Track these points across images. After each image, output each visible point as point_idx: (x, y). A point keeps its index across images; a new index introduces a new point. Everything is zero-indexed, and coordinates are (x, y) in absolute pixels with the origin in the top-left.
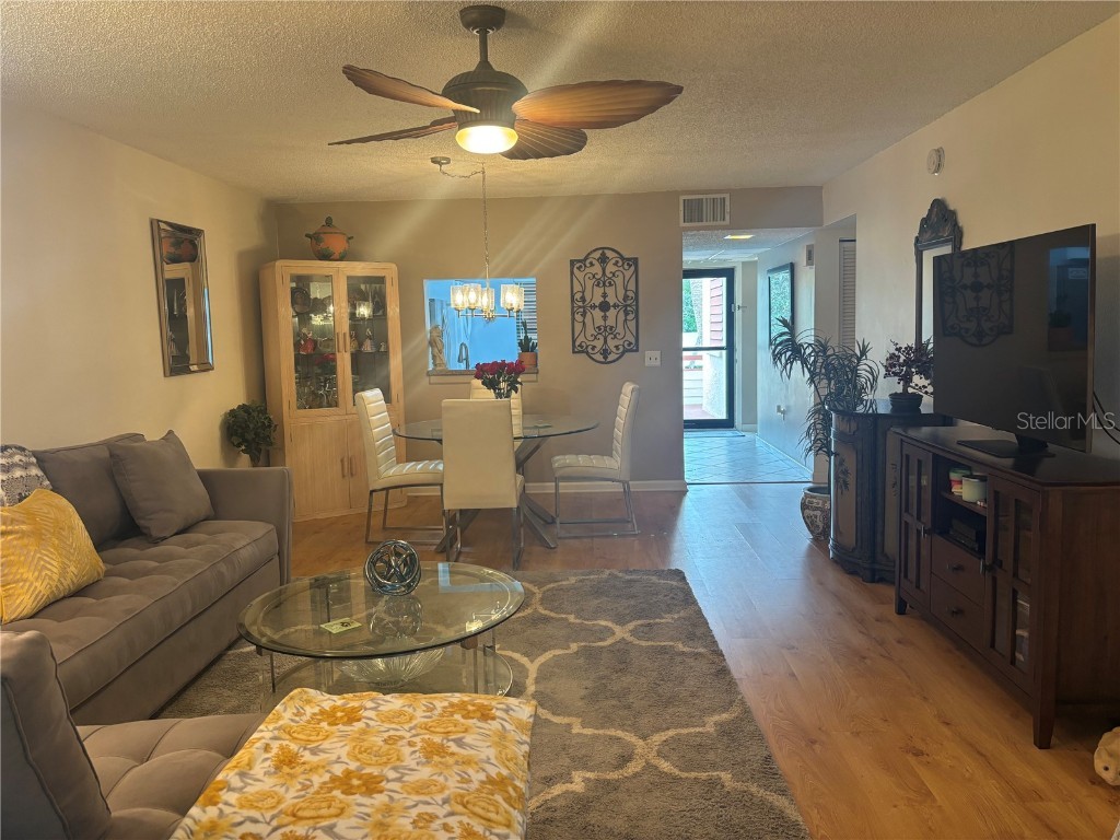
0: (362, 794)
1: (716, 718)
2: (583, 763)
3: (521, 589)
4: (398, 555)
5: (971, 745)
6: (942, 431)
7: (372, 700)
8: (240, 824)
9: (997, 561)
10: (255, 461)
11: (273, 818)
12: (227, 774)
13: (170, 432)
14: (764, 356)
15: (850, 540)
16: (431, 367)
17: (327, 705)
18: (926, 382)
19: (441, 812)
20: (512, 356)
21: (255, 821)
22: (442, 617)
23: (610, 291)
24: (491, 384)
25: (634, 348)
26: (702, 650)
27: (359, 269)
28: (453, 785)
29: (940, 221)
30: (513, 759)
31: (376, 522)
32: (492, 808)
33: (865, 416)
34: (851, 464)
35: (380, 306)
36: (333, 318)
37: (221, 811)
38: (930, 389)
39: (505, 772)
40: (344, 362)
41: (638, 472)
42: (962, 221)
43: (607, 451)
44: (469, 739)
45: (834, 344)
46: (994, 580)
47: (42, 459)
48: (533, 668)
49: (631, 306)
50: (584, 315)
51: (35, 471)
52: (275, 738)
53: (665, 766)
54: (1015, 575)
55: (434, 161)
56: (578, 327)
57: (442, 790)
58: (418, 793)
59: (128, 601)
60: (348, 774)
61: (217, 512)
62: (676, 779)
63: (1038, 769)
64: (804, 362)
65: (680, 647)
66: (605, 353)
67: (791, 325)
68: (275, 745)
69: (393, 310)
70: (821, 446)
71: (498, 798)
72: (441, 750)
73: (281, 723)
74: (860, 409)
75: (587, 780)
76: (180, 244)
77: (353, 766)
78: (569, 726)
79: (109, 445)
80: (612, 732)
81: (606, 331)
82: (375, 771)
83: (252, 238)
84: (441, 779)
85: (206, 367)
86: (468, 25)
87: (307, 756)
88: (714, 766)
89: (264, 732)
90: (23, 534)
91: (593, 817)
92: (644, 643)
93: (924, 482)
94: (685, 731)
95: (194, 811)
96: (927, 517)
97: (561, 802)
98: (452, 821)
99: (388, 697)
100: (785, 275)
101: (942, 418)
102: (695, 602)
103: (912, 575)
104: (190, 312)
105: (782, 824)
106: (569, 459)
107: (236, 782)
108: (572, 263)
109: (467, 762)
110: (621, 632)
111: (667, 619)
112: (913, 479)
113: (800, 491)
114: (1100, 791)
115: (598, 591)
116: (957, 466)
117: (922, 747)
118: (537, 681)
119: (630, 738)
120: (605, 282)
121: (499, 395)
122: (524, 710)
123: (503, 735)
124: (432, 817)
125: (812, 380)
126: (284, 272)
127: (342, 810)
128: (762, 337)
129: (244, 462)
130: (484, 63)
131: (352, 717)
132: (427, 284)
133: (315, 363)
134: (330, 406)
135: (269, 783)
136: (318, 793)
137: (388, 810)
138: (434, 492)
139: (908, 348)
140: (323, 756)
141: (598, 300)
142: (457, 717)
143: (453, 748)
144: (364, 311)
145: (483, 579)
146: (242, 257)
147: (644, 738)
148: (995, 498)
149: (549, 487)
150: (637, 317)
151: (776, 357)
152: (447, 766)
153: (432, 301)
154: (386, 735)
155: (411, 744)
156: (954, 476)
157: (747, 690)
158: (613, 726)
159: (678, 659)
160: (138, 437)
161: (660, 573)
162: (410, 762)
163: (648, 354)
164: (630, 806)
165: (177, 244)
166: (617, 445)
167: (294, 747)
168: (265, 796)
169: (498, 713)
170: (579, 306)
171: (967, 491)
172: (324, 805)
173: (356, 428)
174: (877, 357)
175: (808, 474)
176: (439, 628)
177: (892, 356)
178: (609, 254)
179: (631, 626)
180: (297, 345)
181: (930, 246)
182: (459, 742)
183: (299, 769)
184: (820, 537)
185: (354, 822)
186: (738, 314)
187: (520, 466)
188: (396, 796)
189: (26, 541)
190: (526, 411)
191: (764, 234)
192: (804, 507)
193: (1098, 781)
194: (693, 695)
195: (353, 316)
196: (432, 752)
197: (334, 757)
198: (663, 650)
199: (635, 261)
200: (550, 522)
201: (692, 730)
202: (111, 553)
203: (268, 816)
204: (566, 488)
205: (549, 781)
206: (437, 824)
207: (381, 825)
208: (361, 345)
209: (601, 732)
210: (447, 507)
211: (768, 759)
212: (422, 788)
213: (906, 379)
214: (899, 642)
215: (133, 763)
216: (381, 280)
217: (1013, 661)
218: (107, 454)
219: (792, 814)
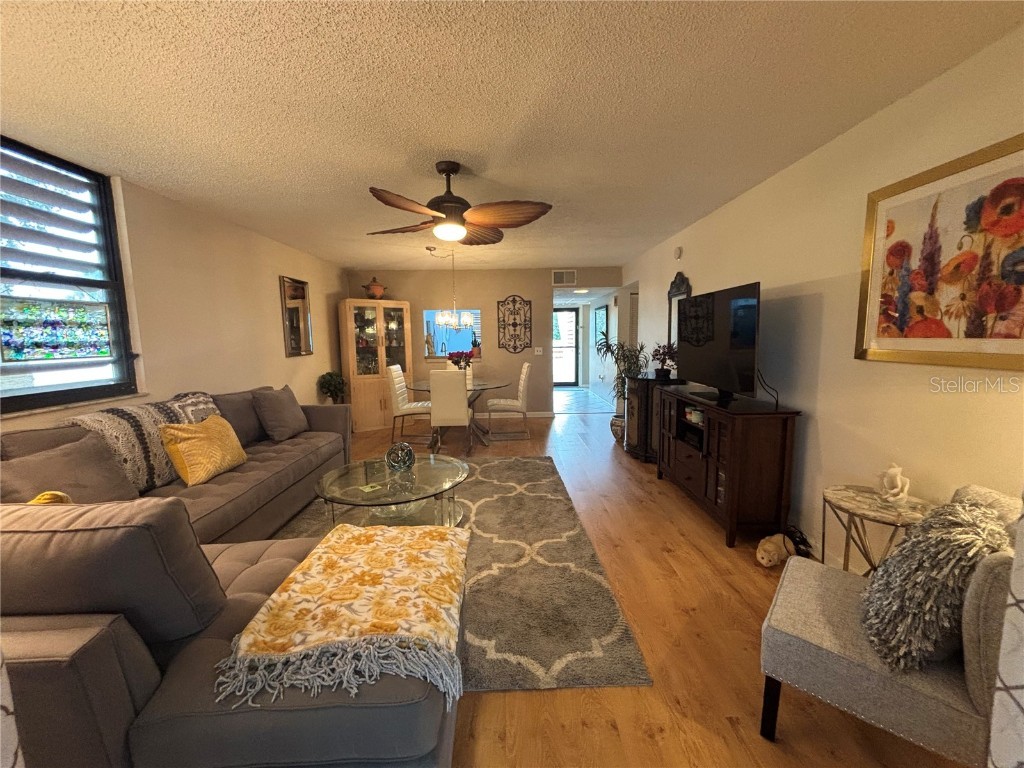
0: (370, 585)
1: (567, 534)
2: (498, 559)
3: (467, 467)
4: (403, 450)
5: (694, 546)
6: (681, 387)
7: (382, 530)
8: (299, 603)
9: (709, 453)
10: (335, 401)
11: (319, 599)
12: (296, 574)
13: (286, 386)
14: (593, 351)
15: (635, 441)
16: (427, 354)
17: (356, 533)
18: (673, 363)
19: (413, 595)
20: (468, 348)
21: (308, 601)
22: (428, 481)
23: (517, 317)
24: (456, 363)
25: (529, 345)
26: (561, 498)
27: (391, 304)
28: (421, 579)
29: (681, 283)
30: (456, 563)
31: (398, 432)
32: (442, 593)
33: (643, 380)
34: (635, 403)
35: (401, 323)
36: (377, 329)
37: (290, 595)
38: (675, 367)
39: (451, 571)
40: (382, 352)
41: (530, 408)
42: (691, 283)
43: (516, 398)
44: (432, 552)
45: (627, 345)
46: (707, 462)
47: (216, 399)
48: (474, 508)
49: (528, 325)
50: (504, 329)
51: (211, 406)
52: (326, 553)
53: (541, 560)
54: (718, 460)
55: (427, 248)
56: (501, 335)
57: (414, 583)
58: (401, 585)
59: (258, 475)
60: (363, 574)
61: (310, 428)
62: (546, 567)
63: (729, 559)
64: (613, 353)
65: (549, 496)
66: (515, 348)
67: (606, 335)
68: (325, 556)
69: (407, 325)
70: (621, 395)
71: (446, 586)
72: (416, 559)
73: (329, 544)
74: (640, 377)
75: (499, 568)
76: (297, 289)
77: (367, 568)
78: (492, 538)
79: (252, 392)
80: (513, 542)
81: (515, 337)
82: (378, 571)
83: (334, 286)
84: (415, 576)
85: (309, 353)
86: (440, 171)
87: (342, 563)
88: (566, 560)
89: (319, 549)
90: (201, 439)
91: (502, 588)
92: (531, 494)
93: (672, 413)
94: (550, 541)
95: (274, 596)
96: (674, 430)
97: (487, 580)
98: (419, 601)
99: (390, 528)
100: (603, 312)
101: (681, 381)
102: (557, 473)
103: (666, 460)
104: (302, 325)
105: (600, 590)
106: (496, 401)
107: (300, 578)
108: (499, 303)
109: (430, 566)
110: (520, 489)
111: (544, 481)
112: (667, 412)
113: (610, 417)
114: (760, 569)
115: (509, 468)
116: (690, 405)
117: (670, 546)
118: (476, 515)
119: (523, 545)
120: (515, 312)
121: (460, 368)
122: (464, 535)
123: (451, 550)
124: (408, 599)
125: (616, 362)
126: (351, 305)
127: (358, 595)
128: (592, 342)
129: (329, 402)
130: (449, 191)
131: (369, 540)
132: (425, 312)
133: (367, 351)
134: (375, 373)
135: (318, 579)
136: (345, 584)
137: (383, 595)
138: (426, 417)
139: (664, 346)
140: (350, 563)
141: (511, 322)
142: (427, 539)
143: (423, 557)
144: (393, 326)
145: (448, 463)
146: (328, 297)
147: (530, 545)
148: (708, 421)
149: (486, 415)
150: (531, 330)
151: (599, 350)
152: (419, 568)
153: (428, 322)
154: (386, 551)
155: (400, 556)
156: (687, 410)
157: (583, 518)
158: (514, 538)
159: (548, 502)
160: (271, 388)
161: (541, 459)
162: (398, 566)
163: (536, 349)
164: (522, 582)
165: (295, 289)
166: (520, 394)
167: (335, 557)
168: (316, 586)
169: (450, 537)
170: (502, 325)
171: (694, 417)
172: (348, 592)
173: (387, 385)
174: (648, 351)
175: (614, 408)
176: (426, 487)
177: (656, 350)
178: (517, 299)
179: (525, 485)
180: (358, 342)
181: (676, 296)
182: (427, 554)
183: (337, 570)
184: (619, 440)
185: (364, 602)
186: (581, 331)
187: (471, 404)
188: (389, 586)
189: (203, 442)
190: (475, 377)
191: (595, 290)
192: (612, 425)
193: (758, 564)
194: (556, 521)
195: (387, 327)
196: (413, 560)
197: (356, 564)
198: (541, 498)
199: (530, 302)
200: (486, 433)
201: (555, 540)
202: (251, 449)
203: (316, 598)
204: (494, 416)
205: (480, 569)
206: (410, 603)
207: (379, 604)
208: (391, 342)
209: (508, 542)
210: (432, 425)
211: (593, 556)
212: (404, 582)
213: (663, 362)
214: (660, 493)
215: (247, 565)
216: (401, 310)
217: (716, 502)
218: (251, 397)
219: (605, 584)
